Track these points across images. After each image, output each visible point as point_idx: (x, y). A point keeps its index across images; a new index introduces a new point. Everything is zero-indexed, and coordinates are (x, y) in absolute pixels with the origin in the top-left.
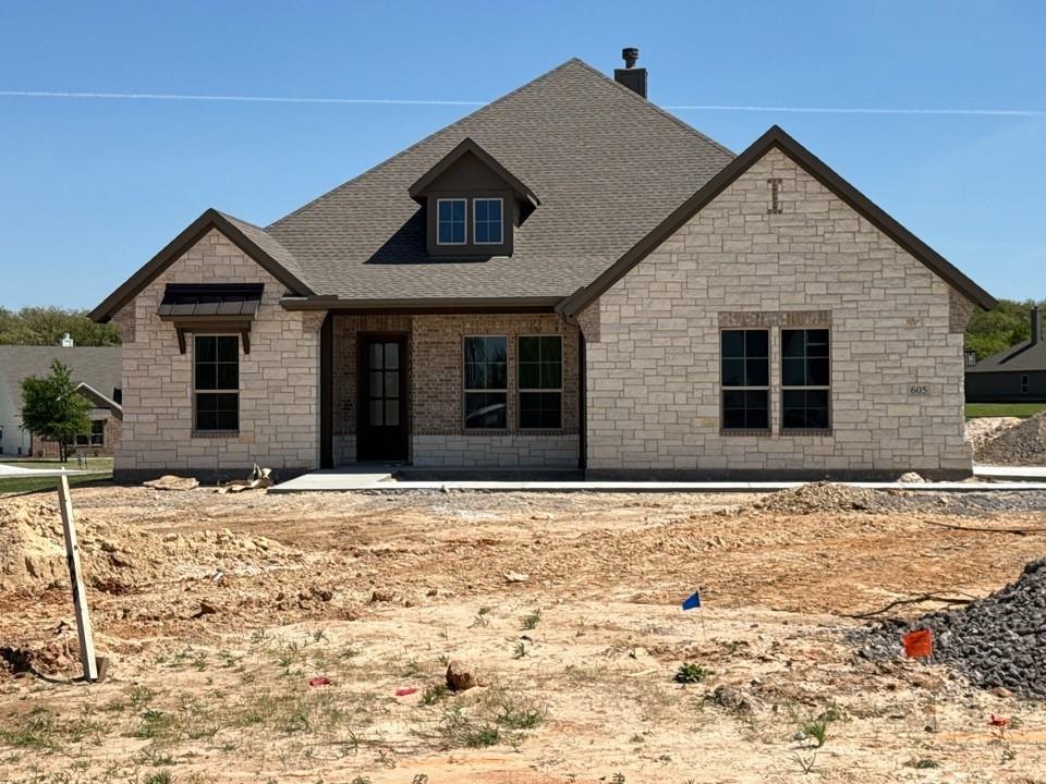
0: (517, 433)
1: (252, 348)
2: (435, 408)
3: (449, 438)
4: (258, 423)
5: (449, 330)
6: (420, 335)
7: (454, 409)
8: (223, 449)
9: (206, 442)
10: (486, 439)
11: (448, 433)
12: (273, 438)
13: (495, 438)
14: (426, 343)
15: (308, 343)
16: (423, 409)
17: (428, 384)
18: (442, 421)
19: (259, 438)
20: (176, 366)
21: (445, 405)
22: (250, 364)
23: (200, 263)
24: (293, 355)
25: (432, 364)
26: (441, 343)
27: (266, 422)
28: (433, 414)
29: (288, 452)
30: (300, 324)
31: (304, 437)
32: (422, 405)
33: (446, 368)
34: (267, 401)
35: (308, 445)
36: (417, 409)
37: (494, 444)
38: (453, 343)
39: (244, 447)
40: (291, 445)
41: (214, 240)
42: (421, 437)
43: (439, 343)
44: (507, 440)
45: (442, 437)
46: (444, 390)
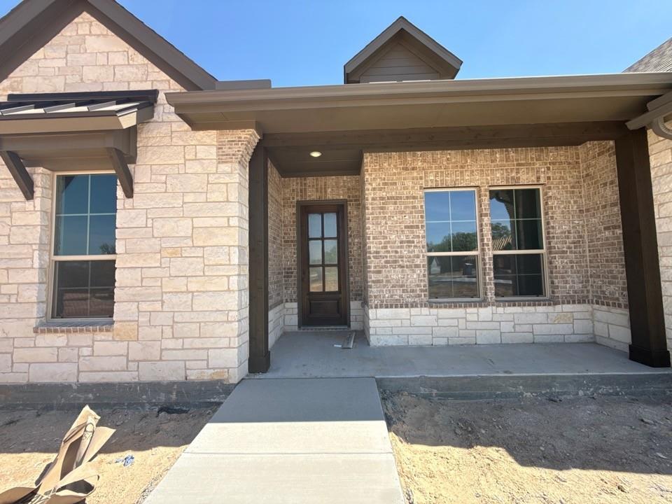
0: (497, 304)
1: (136, 189)
2: (395, 275)
3: (414, 311)
4: (144, 307)
5: (409, 183)
6: (374, 189)
7: (417, 277)
8: (86, 351)
9: (59, 339)
10: (459, 312)
11: (414, 305)
12: (168, 331)
13: (470, 310)
14: (382, 198)
15: (227, 180)
16: (380, 277)
17: (386, 247)
18: (403, 291)
19: (145, 332)
20: (19, 219)
21: (408, 271)
22: (133, 213)
23: (61, 63)
24: (202, 198)
25: (389, 223)
26: (401, 198)
27: (158, 306)
28: (394, 282)
29: (191, 354)
30: (214, 150)
31: (219, 330)
32: (379, 272)
33: (406, 227)
34: (159, 272)
35: (225, 342)
36: (373, 277)
37: (469, 318)
38: (414, 198)
39: (120, 348)
40: (198, 343)
41: (83, 30)
42: (379, 311)
43: (397, 198)
44: (485, 312)
45: (405, 310)
46: (405, 253)
